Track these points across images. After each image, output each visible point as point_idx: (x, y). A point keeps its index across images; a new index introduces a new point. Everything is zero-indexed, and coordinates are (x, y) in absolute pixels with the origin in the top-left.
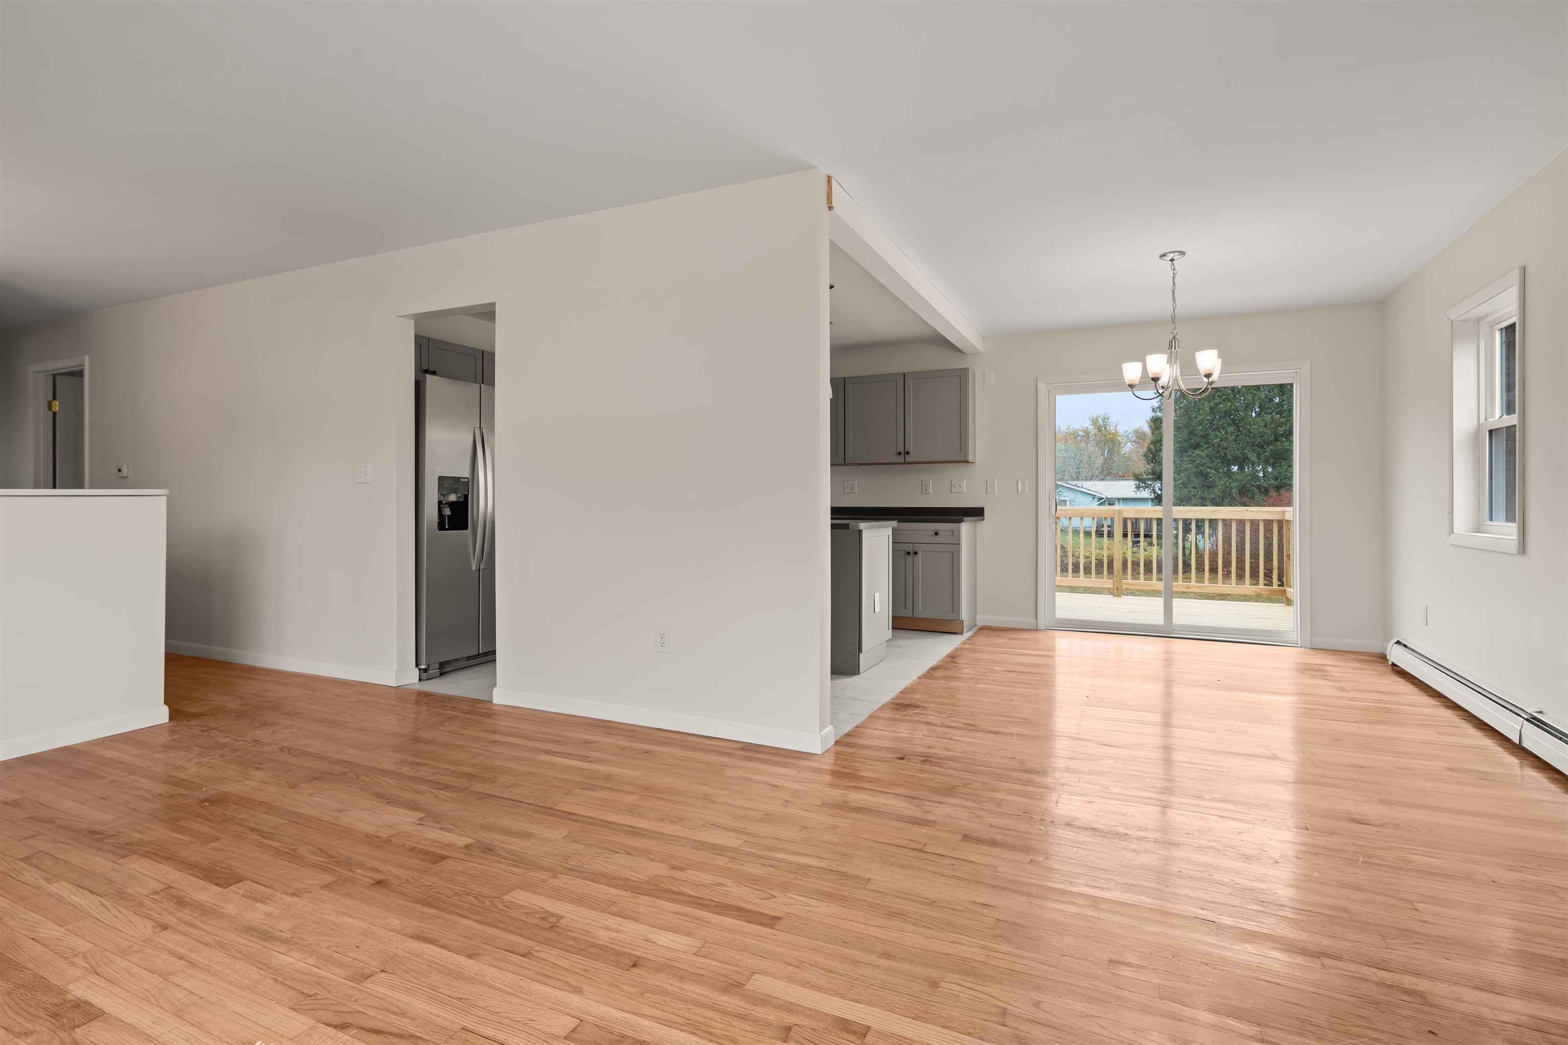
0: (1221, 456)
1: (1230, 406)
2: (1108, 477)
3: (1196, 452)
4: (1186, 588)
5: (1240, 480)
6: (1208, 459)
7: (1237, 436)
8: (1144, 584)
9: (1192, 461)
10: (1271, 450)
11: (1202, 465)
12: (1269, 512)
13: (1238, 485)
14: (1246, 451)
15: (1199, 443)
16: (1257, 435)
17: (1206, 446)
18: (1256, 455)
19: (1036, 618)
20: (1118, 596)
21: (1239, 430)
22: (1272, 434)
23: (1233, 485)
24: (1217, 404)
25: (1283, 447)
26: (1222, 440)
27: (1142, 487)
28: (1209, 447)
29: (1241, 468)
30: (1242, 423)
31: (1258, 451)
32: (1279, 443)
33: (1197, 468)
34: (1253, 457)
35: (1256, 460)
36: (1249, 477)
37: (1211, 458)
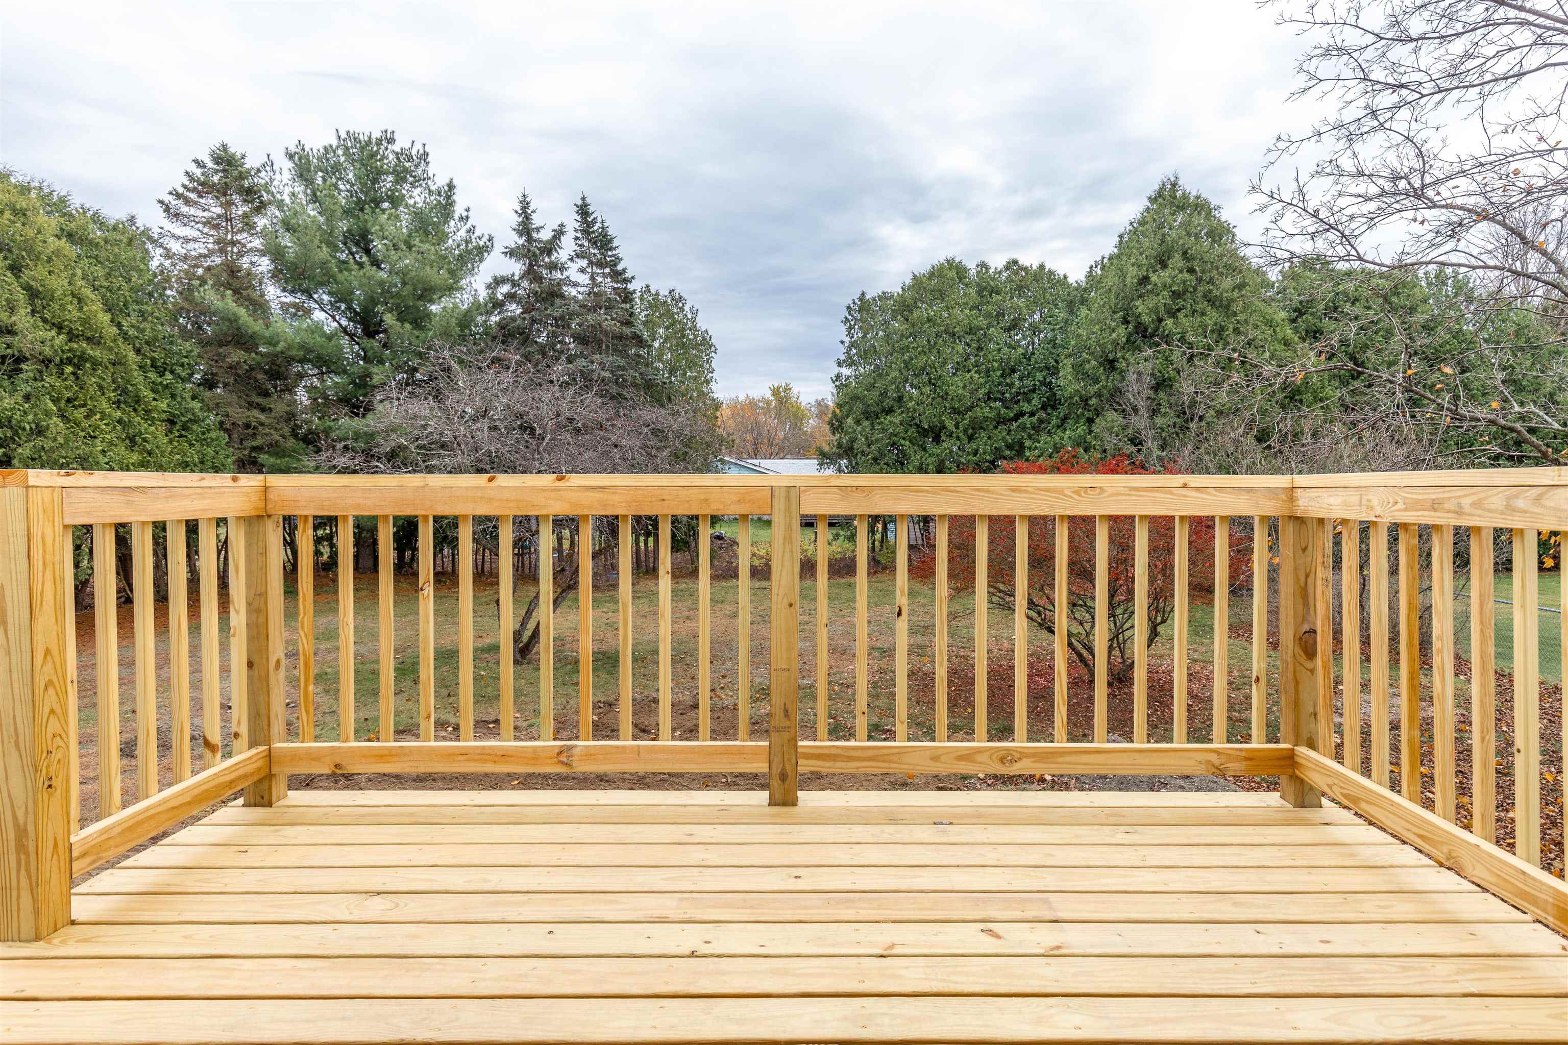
0: (916, 424)
1: (927, 361)
2: (789, 456)
3: (889, 418)
4: (1002, 760)
8: (870, 753)
9: (884, 430)
10: (970, 417)
11: (895, 436)
14: (943, 418)
15: (892, 407)
23: (930, 460)
24: (911, 359)
25: (983, 413)
27: (827, 463)
28: (902, 412)
30: (939, 383)
33: (890, 438)
35: (954, 430)
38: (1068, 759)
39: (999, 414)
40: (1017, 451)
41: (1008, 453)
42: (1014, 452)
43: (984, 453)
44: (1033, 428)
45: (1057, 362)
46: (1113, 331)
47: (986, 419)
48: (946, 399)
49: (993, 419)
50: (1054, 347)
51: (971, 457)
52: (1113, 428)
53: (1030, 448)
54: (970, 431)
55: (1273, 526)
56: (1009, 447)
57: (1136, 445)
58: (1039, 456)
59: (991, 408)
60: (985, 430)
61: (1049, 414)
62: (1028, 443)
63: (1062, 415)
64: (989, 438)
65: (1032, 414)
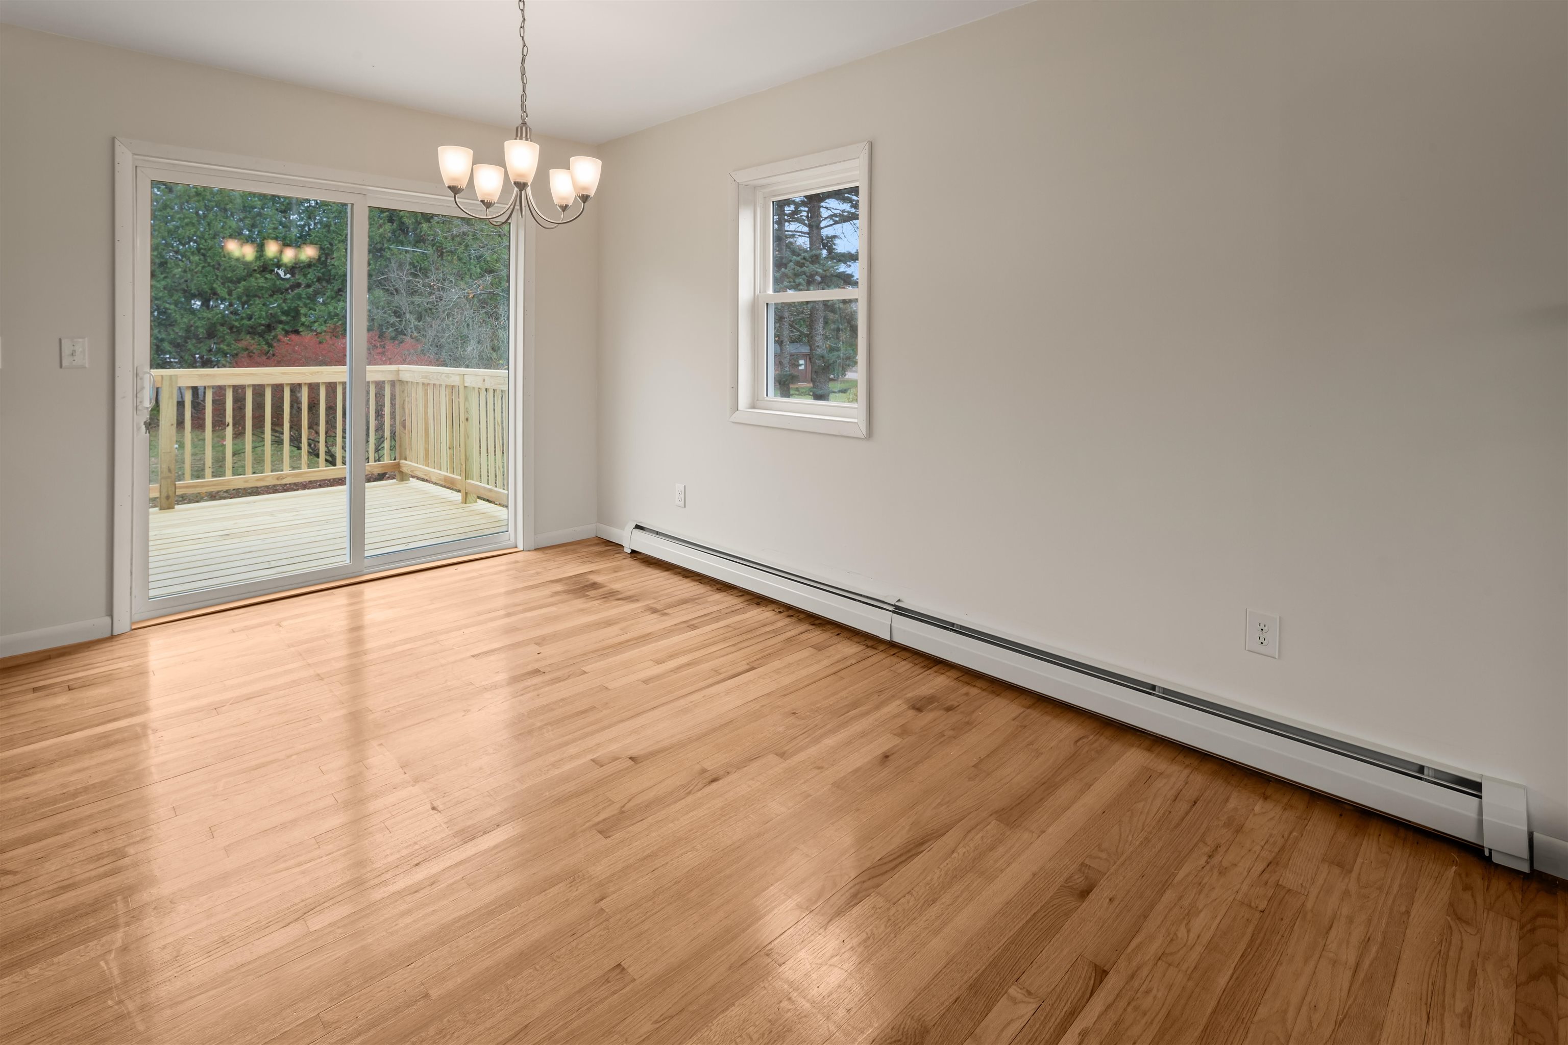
5: (209, 319)
6: (166, 292)
7: (203, 267)
8: (212, 483)
10: (244, 286)
12: (382, 371)
13: (206, 324)
14: (215, 285)
16: (228, 269)
17: (163, 276)
18: (226, 290)
19: (112, 616)
20: (169, 508)
21: (205, 261)
22: (245, 269)
25: (257, 283)
26: (185, 271)
29: (205, 303)
31: (228, 287)
32: (253, 279)
34: (223, 292)
35: (227, 297)
36: (220, 316)
37: (169, 291)
38: (308, 475)
39: (274, 284)
40: (293, 317)
41: (284, 318)
42: (290, 318)
43: (260, 318)
44: (309, 298)
45: (331, 244)
46: (381, 226)
47: (261, 288)
48: (218, 269)
49: (267, 289)
50: (329, 231)
51: (245, 322)
52: (380, 302)
53: (305, 315)
54: (244, 298)
55: (393, 383)
56: (285, 313)
57: (397, 317)
58: (315, 322)
59: (266, 279)
60: (260, 298)
61: (324, 287)
62: (303, 311)
63: (336, 288)
64: (264, 305)
65: (308, 286)
